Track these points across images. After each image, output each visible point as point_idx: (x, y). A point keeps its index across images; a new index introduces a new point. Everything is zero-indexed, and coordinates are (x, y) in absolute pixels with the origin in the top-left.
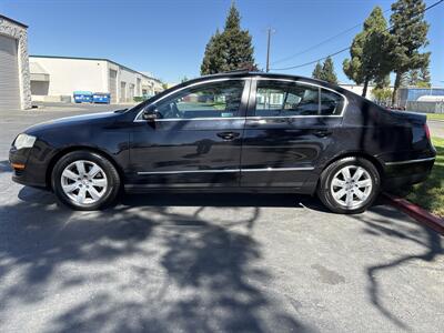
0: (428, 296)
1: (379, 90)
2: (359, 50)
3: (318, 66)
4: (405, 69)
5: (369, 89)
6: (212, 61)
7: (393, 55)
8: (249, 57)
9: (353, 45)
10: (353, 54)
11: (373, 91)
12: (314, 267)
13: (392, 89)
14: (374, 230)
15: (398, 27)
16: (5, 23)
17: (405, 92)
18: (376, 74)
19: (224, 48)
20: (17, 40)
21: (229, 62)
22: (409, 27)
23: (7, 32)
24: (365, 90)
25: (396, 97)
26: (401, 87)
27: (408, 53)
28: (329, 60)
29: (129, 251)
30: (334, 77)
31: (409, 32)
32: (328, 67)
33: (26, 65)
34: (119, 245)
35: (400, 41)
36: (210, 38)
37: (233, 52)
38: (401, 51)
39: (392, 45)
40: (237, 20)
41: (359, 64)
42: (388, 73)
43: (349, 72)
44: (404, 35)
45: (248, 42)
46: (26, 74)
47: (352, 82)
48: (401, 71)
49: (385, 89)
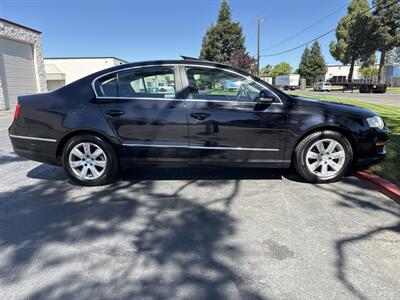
0: (376, 270)
1: (365, 68)
2: (345, 32)
3: (306, 50)
4: (389, 47)
5: (356, 68)
6: (208, 52)
7: (378, 35)
8: (241, 46)
9: (338, 28)
10: (339, 36)
11: (360, 70)
12: (265, 242)
13: (378, 67)
14: (348, 202)
15: (380, 8)
16: (22, 31)
17: (390, 69)
18: (362, 53)
19: (217, 40)
20: (32, 45)
21: (223, 52)
22: (391, 8)
23: (23, 38)
24: (352, 70)
25: (382, 74)
26: (387, 65)
27: (391, 32)
28: (316, 44)
29: (111, 232)
30: (322, 60)
31: (391, 12)
32: (316, 50)
33: (42, 66)
34: (103, 225)
35: (383, 21)
36: (205, 32)
37: (226, 42)
38: (384, 31)
39: (375, 26)
40: (228, 13)
41: (345, 45)
42: (373, 52)
43: (336, 54)
44: (387, 15)
45: (239, 33)
46: (42, 75)
47: (339, 63)
48: (385, 49)
49: (371, 67)
